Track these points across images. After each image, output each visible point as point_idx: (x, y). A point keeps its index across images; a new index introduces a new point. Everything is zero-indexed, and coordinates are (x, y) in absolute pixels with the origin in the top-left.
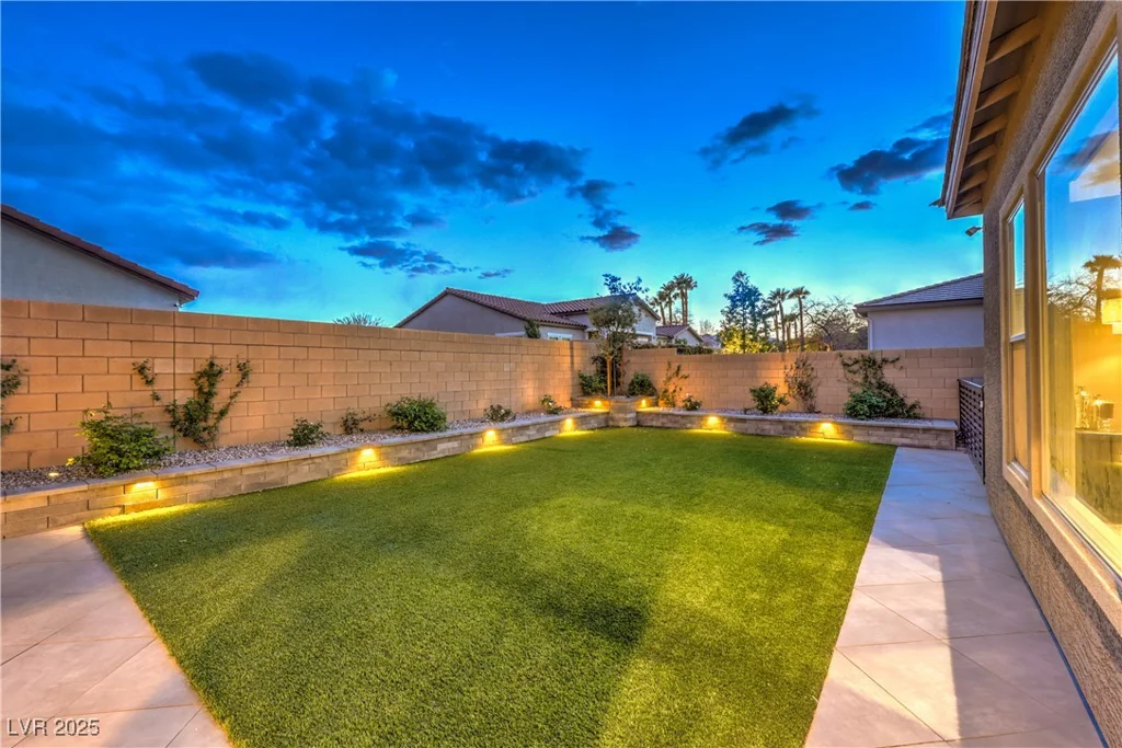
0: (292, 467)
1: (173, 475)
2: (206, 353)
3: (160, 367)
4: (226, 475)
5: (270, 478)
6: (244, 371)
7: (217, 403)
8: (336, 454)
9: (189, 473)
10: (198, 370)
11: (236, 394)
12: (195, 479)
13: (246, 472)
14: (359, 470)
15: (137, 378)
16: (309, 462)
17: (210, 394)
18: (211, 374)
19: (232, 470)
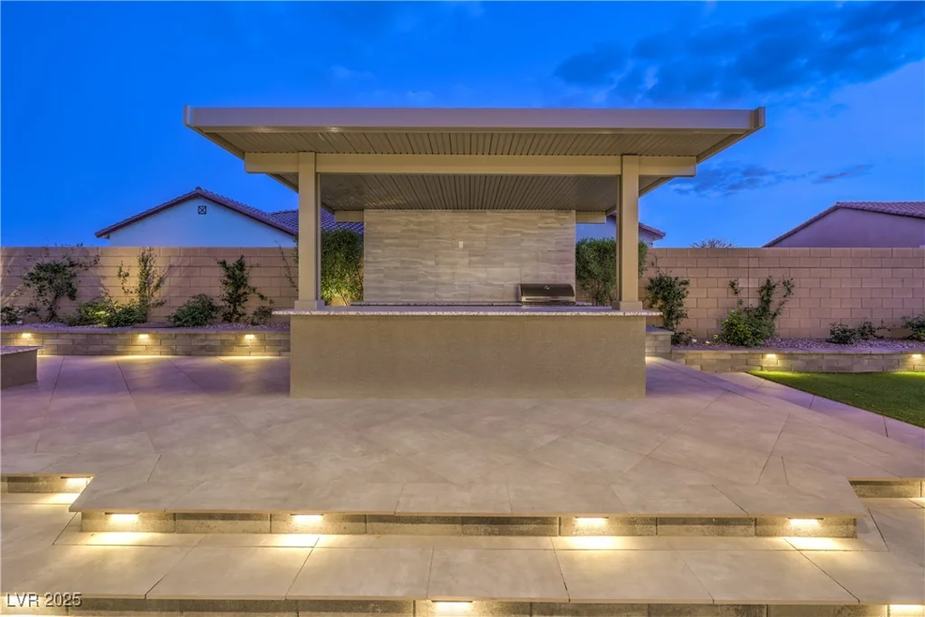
0: (856, 359)
1: (786, 352)
2: (765, 274)
3: (742, 284)
4: (814, 357)
5: (841, 365)
6: (788, 286)
7: (772, 308)
8: (891, 355)
9: (795, 352)
10: (761, 285)
11: (783, 303)
12: (796, 356)
13: (826, 358)
14: (909, 370)
15: (731, 290)
16: (869, 357)
17: (768, 302)
18: (768, 288)
19: (818, 354)
